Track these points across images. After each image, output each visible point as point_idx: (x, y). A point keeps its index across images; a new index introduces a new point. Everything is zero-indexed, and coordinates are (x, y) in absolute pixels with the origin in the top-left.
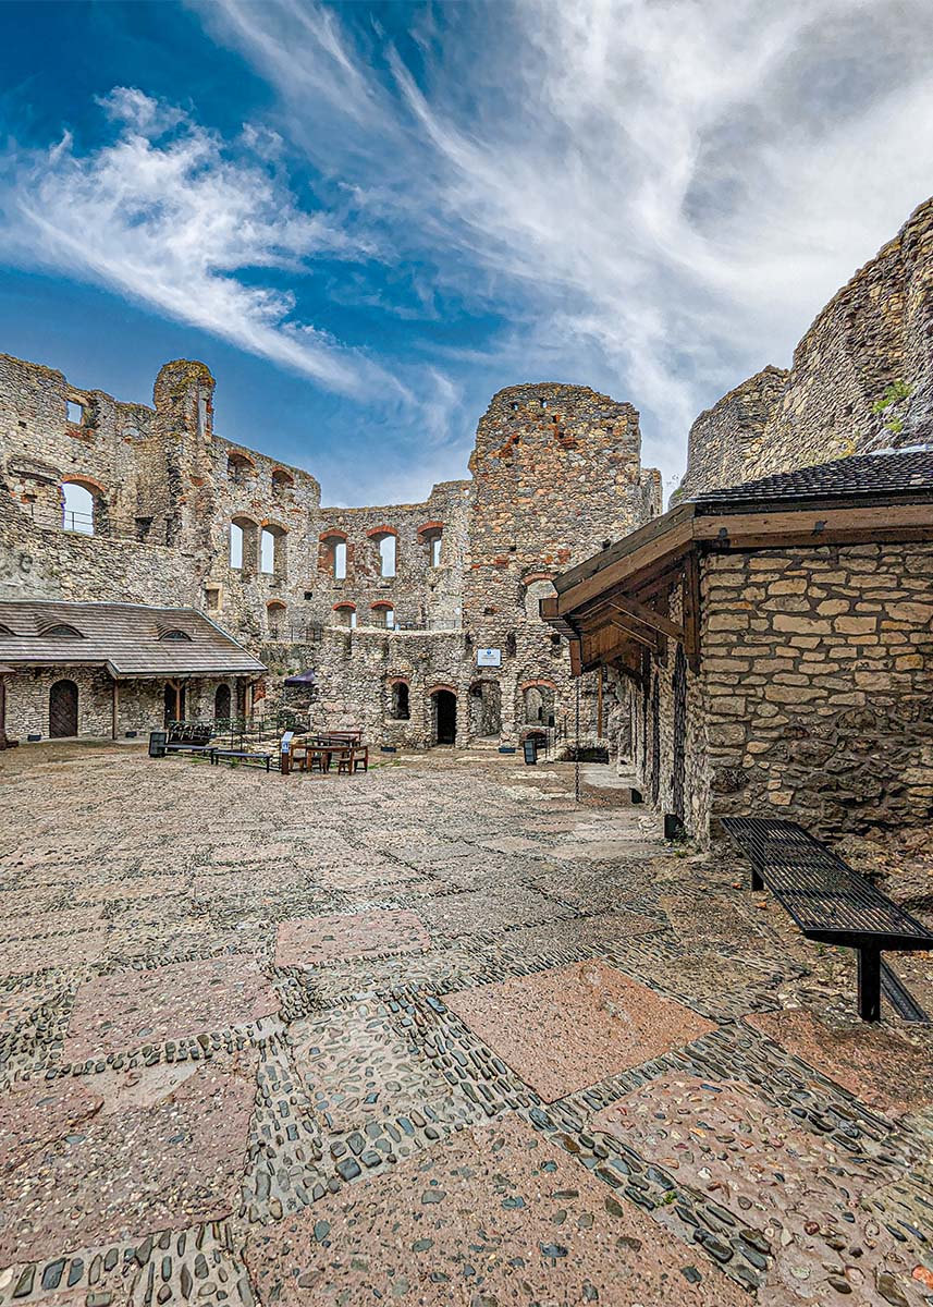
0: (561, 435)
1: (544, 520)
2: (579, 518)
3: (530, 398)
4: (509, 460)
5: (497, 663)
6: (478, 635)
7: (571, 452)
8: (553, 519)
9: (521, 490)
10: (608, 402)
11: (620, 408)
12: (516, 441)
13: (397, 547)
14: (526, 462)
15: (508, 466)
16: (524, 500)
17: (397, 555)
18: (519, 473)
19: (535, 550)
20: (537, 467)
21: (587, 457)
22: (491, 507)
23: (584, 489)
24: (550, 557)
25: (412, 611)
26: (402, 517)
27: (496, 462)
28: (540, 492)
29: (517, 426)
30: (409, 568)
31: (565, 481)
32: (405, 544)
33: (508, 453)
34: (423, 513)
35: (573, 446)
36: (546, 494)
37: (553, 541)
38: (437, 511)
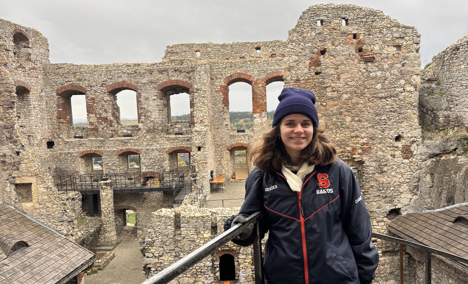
0: (360, 50)
1: (348, 119)
2: (377, 118)
3: (335, 17)
4: (318, 69)
7: (369, 64)
8: (356, 119)
9: (329, 95)
10: (398, 26)
11: (407, 31)
12: (323, 52)
13: (139, 102)
14: (332, 71)
15: (317, 73)
16: (331, 103)
17: (139, 108)
18: (327, 81)
20: (343, 76)
21: (382, 70)
23: (380, 95)
24: (354, 149)
25: (159, 157)
26: (142, 75)
27: (306, 70)
28: (345, 96)
29: (324, 41)
30: (152, 119)
31: (365, 88)
32: (147, 99)
33: (317, 63)
34: (161, 72)
35: (371, 60)
36: (350, 98)
37: (357, 137)
38: (176, 71)
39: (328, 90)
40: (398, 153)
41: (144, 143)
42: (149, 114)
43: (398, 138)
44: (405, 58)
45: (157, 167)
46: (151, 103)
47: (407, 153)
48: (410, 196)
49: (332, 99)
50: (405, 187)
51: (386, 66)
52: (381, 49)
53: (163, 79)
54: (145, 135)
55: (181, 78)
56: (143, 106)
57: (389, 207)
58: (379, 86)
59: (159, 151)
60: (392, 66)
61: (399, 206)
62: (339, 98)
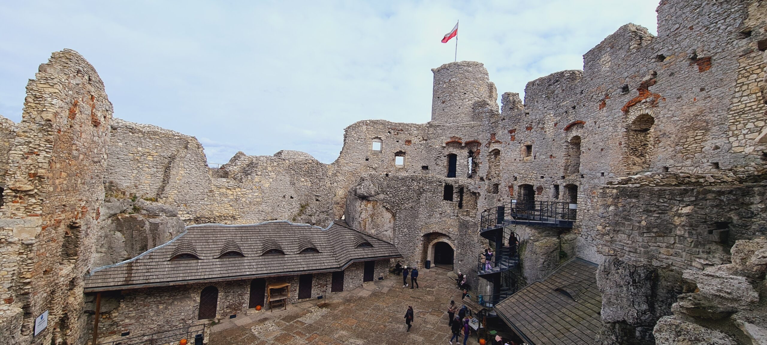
5: (45, 324)
6: (35, 303)
8: (83, 181)
14: (78, 128)
19: (73, 209)
24: (78, 213)
37: (81, 200)
40: (94, 215)
43: (96, 202)
44: (107, 129)
47: (98, 214)
48: (95, 255)
50: (94, 247)
51: (100, 134)
52: (101, 116)
57: (86, 269)
58: (95, 151)
61: (90, 266)
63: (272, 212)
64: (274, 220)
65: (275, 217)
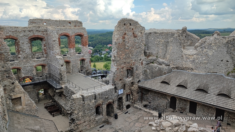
0: (133, 33)
1: (131, 55)
2: (136, 54)
3: (128, 23)
4: (124, 40)
5: (122, 92)
6: (118, 87)
9: (127, 48)
10: (141, 27)
11: (143, 28)
12: (125, 34)
14: (127, 40)
16: (127, 50)
18: (126, 43)
19: (129, 63)
20: (130, 42)
21: (138, 40)
22: (121, 53)
23: (137, 47)
24: (131, 64)
25: (30, 69)
26: (20, 32)
27: (121, 40)
28: (130, 48)
29: (126, 30)
30: (26, 53)
31: (134, 45)
32: (23, 43)
33: (124, 38)
34: (30, 31)
35: (135, 37)
36: (131, 49)
37: (132, 60)
38: (37, 31)
39: (126, 46)
40: (140, 64)
41: (23, 64)
42: (24, 50)
43: (140, 60)
44: (142, 36)
45: (30, 74)
46: (25, 45)
47: (142, 64)
48: (142, 76)
49: (127, 49)
50: (141, 74)
51: (139, 39)
52: (138, 33)
53: (31, 34)
54: (23, 60)
55: (40, 34)
56: (21, 47)
57: (138, 80)
58: (137, 45)
59: (31, 67)
60: (140, 38)
61: (140, 79)
62: (129, 48)
63: (214, 69)
64: (215, 73)
65: (215, 72)
